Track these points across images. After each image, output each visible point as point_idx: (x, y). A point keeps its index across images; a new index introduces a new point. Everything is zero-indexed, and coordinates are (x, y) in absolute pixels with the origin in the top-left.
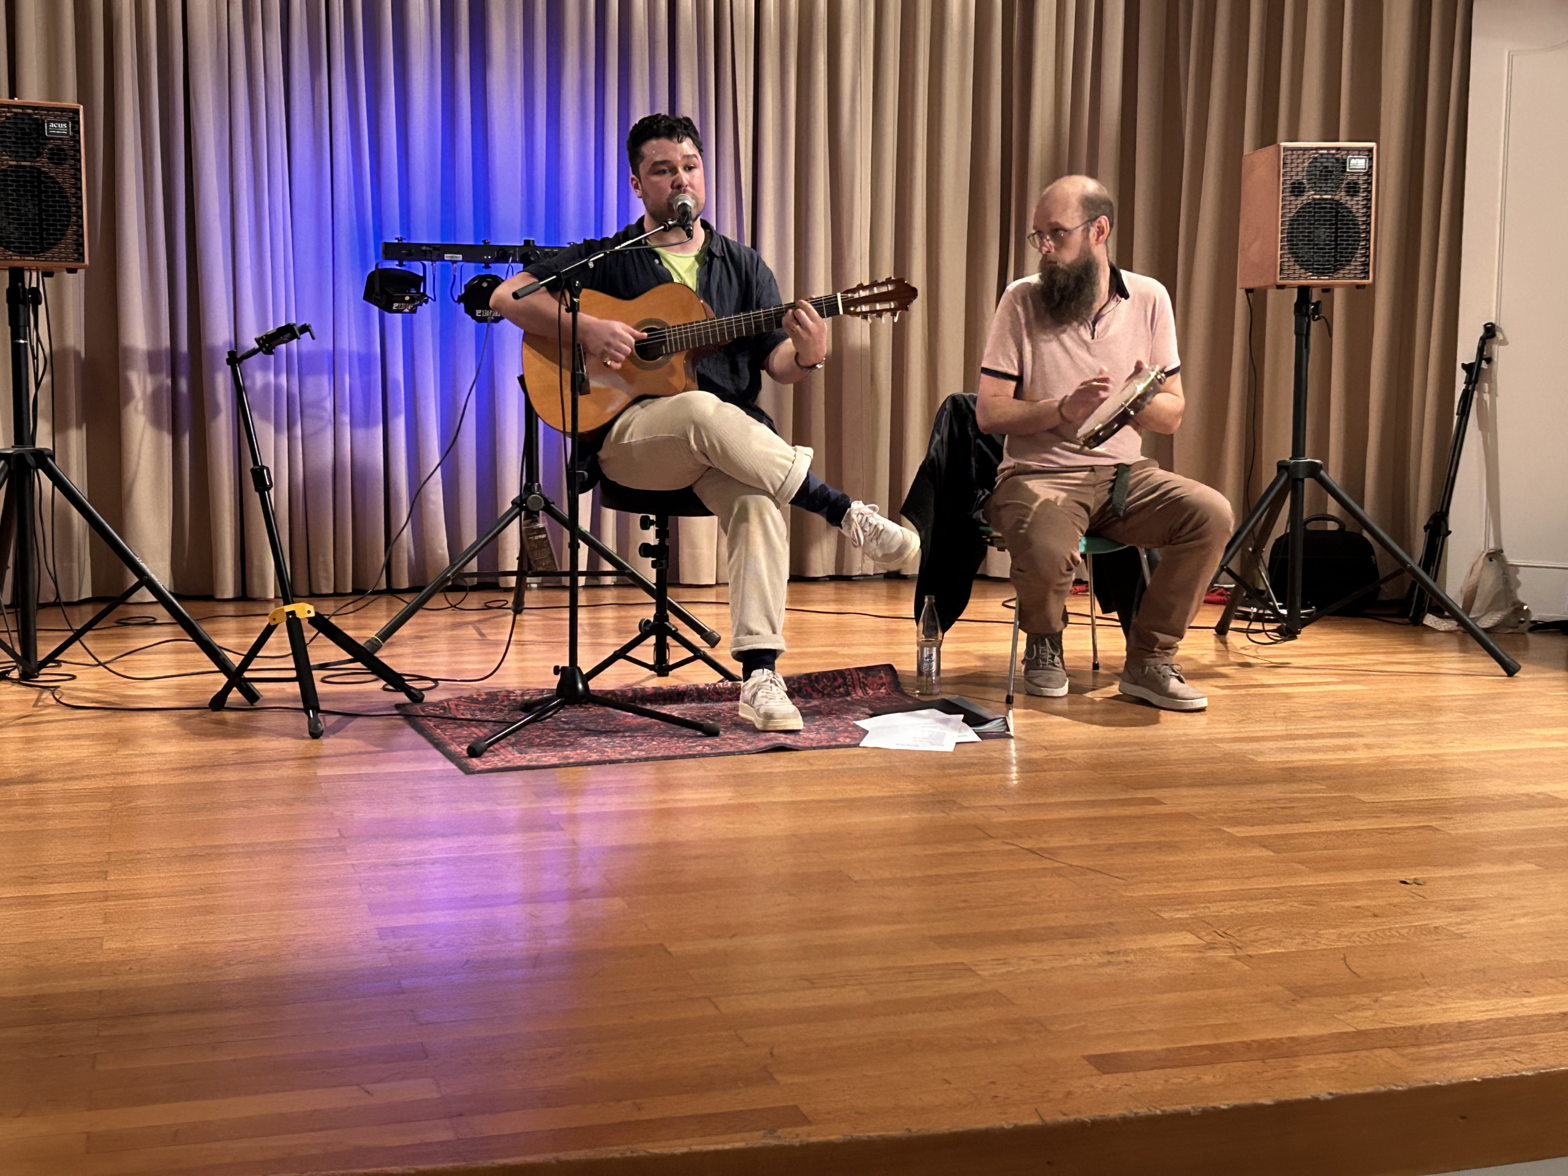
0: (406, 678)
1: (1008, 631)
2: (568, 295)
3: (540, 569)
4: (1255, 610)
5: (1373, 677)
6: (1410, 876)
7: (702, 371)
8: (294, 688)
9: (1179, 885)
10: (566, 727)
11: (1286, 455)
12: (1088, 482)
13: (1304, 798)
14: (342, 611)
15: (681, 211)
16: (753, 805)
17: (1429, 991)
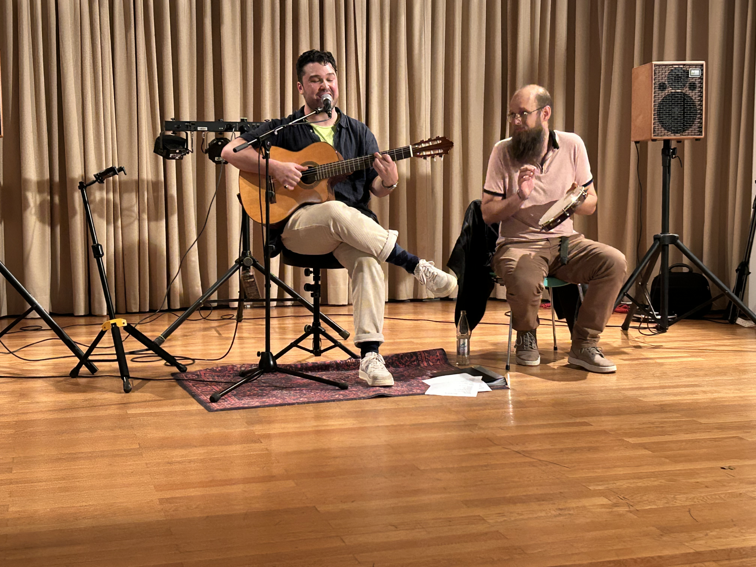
0: (177, 358)
1: (507, 329)
2: (263, 150)
3: (251, 298)
4: (643, 316)
5: (707, 353)
6: (726, 464)
7: (338, 190)
8: (116, 365)
9: (599, 471)
10: (265, 385)
11: (658, 231)
12: (546, 247)
13: (670, 421)
14: (144, 321)
15: (325, 103)
16: (365, 427)
17: (735, 529)
